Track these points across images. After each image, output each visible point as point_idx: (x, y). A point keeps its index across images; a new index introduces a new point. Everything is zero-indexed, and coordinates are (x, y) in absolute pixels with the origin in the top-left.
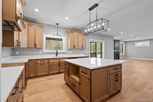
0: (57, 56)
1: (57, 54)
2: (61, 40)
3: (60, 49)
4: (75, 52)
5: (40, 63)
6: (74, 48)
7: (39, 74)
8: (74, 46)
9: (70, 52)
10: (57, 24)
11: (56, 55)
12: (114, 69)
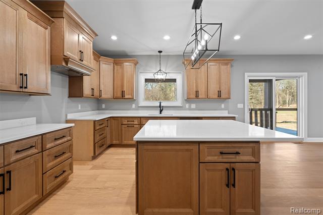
0: (161, 113)
1: (162, 110)
2: (174, 80)
3: (166, 98)
4: (202, 105)
5: (126, 123)
6: (197, 96)
7: (125, 142)
8: (197, 92)
9: (190, 106)
10: (160, 52)
11: (159, 111)
12: (221, 153)
